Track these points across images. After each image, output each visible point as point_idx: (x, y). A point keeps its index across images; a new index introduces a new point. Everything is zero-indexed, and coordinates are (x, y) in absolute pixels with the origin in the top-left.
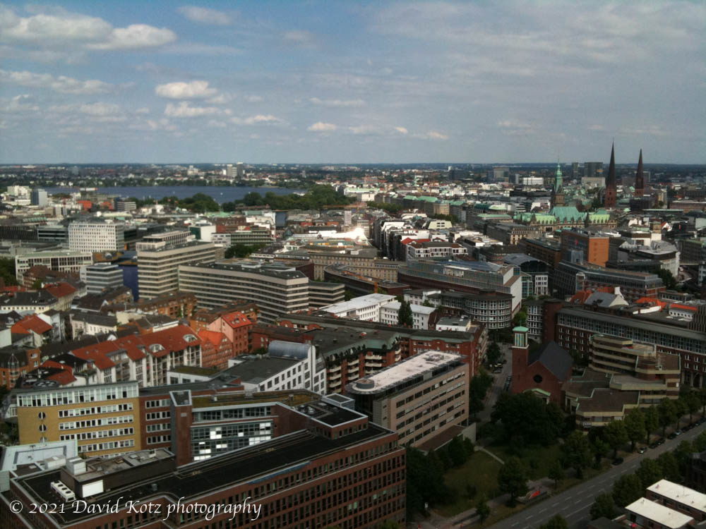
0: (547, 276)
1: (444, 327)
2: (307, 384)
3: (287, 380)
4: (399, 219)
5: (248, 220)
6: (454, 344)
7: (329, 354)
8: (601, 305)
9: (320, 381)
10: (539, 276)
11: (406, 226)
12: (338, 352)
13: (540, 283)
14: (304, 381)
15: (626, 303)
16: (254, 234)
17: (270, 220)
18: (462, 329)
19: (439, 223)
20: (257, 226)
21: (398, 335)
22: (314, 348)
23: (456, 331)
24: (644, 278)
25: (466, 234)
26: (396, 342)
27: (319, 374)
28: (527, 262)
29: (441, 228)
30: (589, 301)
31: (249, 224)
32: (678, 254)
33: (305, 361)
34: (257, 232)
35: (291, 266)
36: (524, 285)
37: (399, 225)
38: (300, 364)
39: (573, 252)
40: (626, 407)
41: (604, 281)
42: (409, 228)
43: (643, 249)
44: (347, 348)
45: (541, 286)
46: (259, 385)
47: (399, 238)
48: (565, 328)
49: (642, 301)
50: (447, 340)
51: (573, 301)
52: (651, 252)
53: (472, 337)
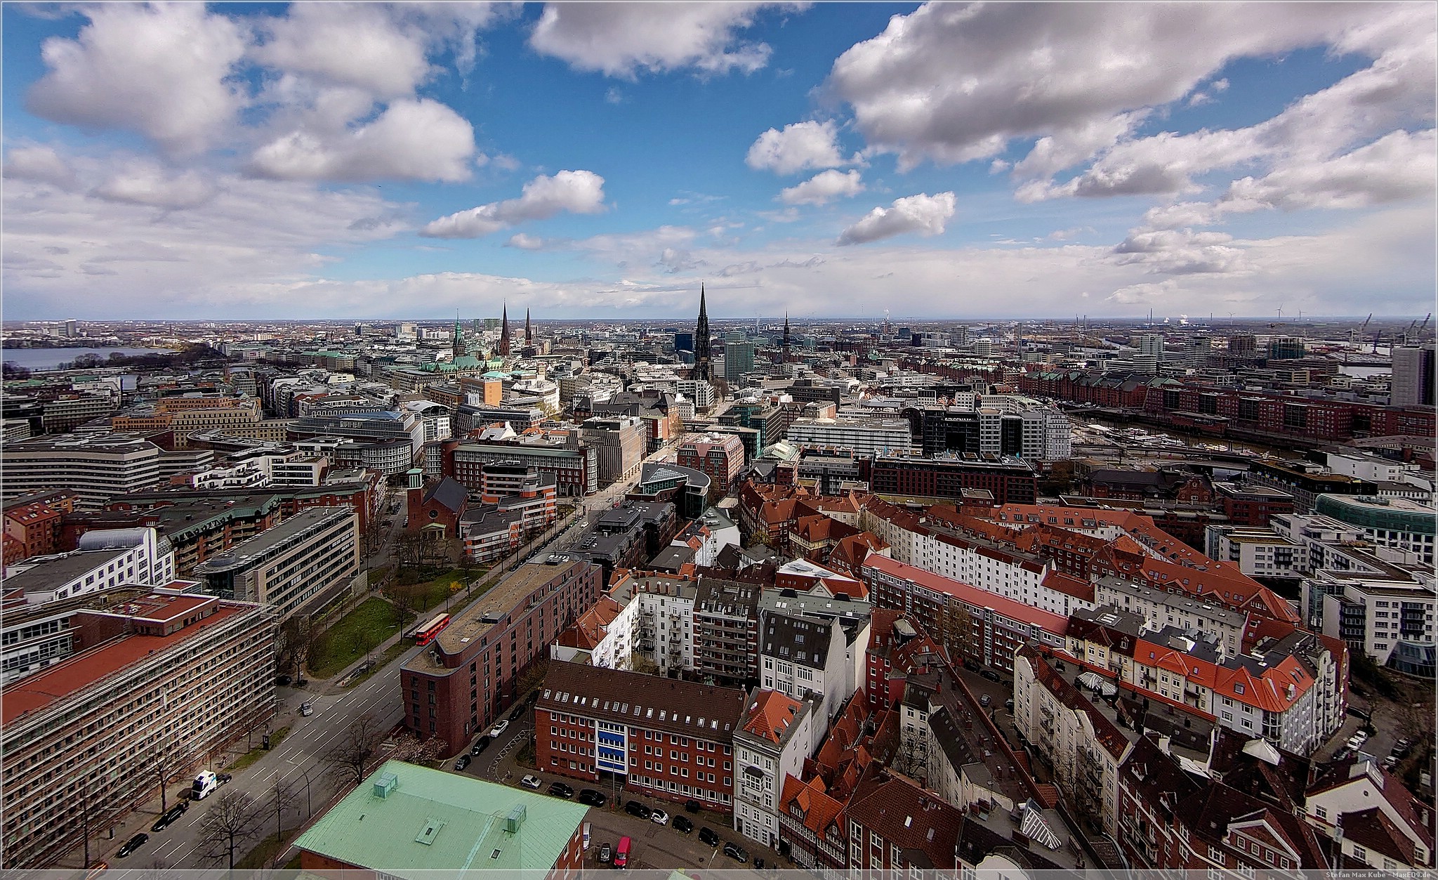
0: (448, 418)
1: (335, 481)
2: (143, 576)
3: (108, 575)
4: (295, 375)
5: (75, 387)
6: (346, 496)
7: (178, 535)
8: (493, 438)
9: (164, 567)
12: (191, 529)
13: (442, 426)
14: (137, 572)
15: (515, 434)
16: (82, 403)
17: (111, 385)
20: (89, 394)
21: (276, 497)
22: (153, 531)
23: (348, 483)
24: (529, 412)
26: (274, 504)
27: (163, 559)
28: (429, 408)
29: (342, 381)
30: (483, 437)
31: (77, 392)
32: (558, 390)
33: (139, 549)
34: (89, 401)
35: (139, 436)
36: (426, 428)
37: (293, 381)
38: (130, 553)
39: (470, 395)
40: (512, 524)
41: (497, 418)
42: (305, 384)
43: (531, 389)
44: (206, 523)
45: (443, 428)
46: (57, 593)
47: (292, 394)
48: (462, 463)
49: (528, 431)
50: (337, 493)
51: (469, 438)
52: (537, 390)
53: (367, 486)
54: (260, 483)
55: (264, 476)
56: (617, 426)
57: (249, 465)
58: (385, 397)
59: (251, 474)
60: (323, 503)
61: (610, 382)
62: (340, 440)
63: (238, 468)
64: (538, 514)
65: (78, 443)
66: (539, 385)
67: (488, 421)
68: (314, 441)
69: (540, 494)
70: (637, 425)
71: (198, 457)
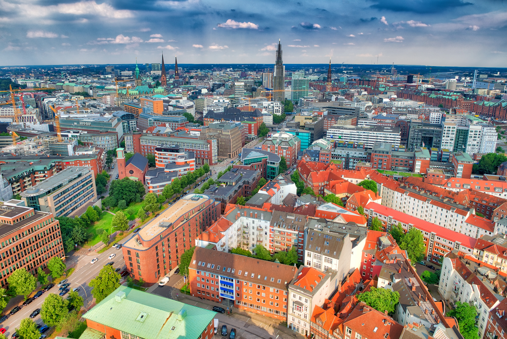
0: (135, 121)
4: (53, 96)
6: (87, 161)
7: (10, 177)
8: (160, 133)
10: (131, 121)
11: (58, 100)
12: (16, 175)
13: (132, 125)
15: (171, 131)
18: (90, 153)
19: (77, 97)
21: (53, 161)
23: (87, 154)
25: (92, 102)
26: (52, 164)
27: (5, 189)
28: (124, 115)
29: (78, 100)
30: (155, 131)
32: (194, 106)
36: (124, 126)
39: (146, 108)
40: (172, 178)
43: (179, 104)
44: (22, 172)
48: (144, 145)
50: (82, 160)
51: (147, 132)
52: (183, 105)
53: (96, 156)
60: (76, 164)
62: (80, 132)
68: (68, 132)
69: (187, 164)
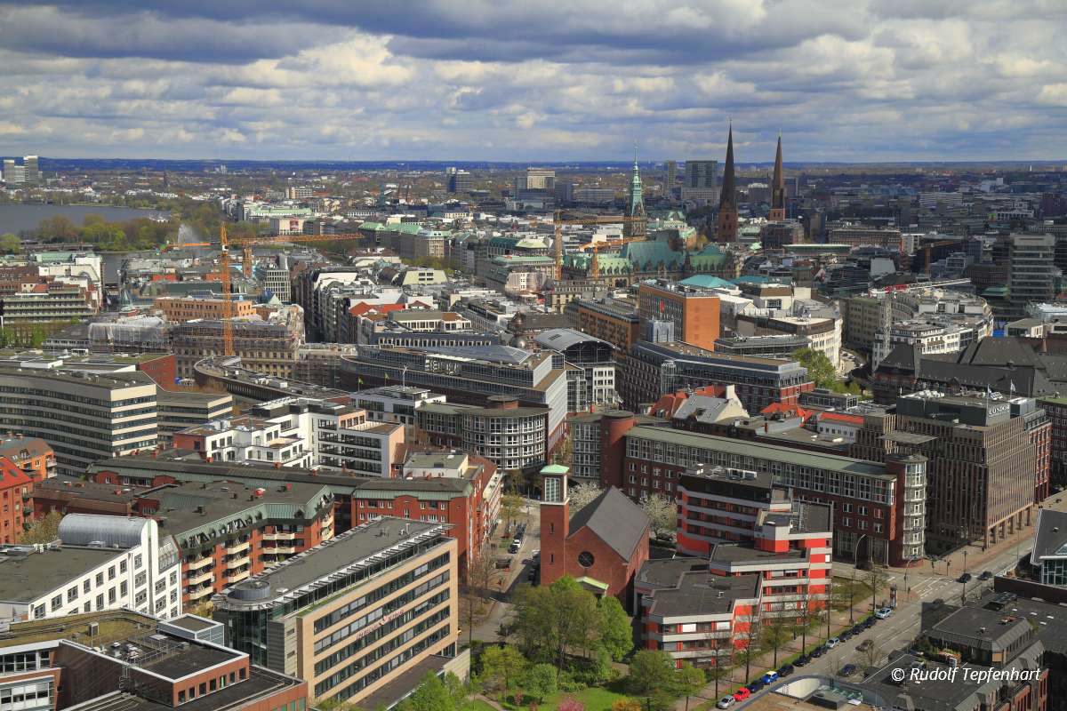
0: (613, 369)
1: (418, 473)
2: (141, 598)
3: (95, 591)
4: (348, 266)
5: (43, 272)
6: (435, 504)
7: (187, 535)
9: (169, 589)
10: (600, 369)
11: (361, 280)
13: (600, 382)
14: (133, 591)
15: (745, 414)
16: (52, 299)
17: (88, 270)
19: (423, 274)
20: (61, 284)
21: (326, 491)
22: (154, 524)
23: (439, 479)
24: (776, 369)
25: (473, 293)
26: (324, 503)
27: (167, 574)
28: (578, 345)
29: (426, 282)
30: (682, 412)
31: (44, 280)
32: (839, 323)
33: (135, 551)
34: (60, 296)
35: (126, 363)
36: (572, 386)
37: (347, 278)
38: (124, 557)
39: (657, 324)
40: (739, 603)
41: (709, 377)
42: (366, 283)
43: (779, 317)
44: (225, 521)
45: (603, 387)
46: (32, 606)
47: (347, 302)
48: (639, 463)
49: (772, 409)
50: (422, 496)
51: (654, 414)
52: (792, 320)
53: (470, 488)
54: (301, 461)
55: (307, 452)
56: (978, 416)
57: (285, 426)
58: (500, 317)
59: (288, 445)
60: (397, 512)
61: (961, 311)
62: (424, 395)
63: (268, 430)
64: (793, 589)
65: (49, 366)
66: (799, 311)
67: (691, 382)
68: (384, 394)
69: (799, 550)
70: (1027, 417)
71: (211, 405)
